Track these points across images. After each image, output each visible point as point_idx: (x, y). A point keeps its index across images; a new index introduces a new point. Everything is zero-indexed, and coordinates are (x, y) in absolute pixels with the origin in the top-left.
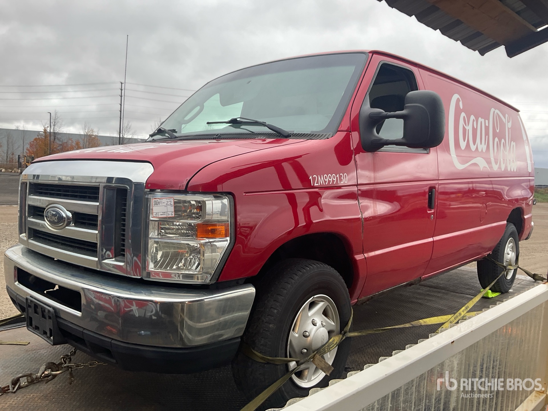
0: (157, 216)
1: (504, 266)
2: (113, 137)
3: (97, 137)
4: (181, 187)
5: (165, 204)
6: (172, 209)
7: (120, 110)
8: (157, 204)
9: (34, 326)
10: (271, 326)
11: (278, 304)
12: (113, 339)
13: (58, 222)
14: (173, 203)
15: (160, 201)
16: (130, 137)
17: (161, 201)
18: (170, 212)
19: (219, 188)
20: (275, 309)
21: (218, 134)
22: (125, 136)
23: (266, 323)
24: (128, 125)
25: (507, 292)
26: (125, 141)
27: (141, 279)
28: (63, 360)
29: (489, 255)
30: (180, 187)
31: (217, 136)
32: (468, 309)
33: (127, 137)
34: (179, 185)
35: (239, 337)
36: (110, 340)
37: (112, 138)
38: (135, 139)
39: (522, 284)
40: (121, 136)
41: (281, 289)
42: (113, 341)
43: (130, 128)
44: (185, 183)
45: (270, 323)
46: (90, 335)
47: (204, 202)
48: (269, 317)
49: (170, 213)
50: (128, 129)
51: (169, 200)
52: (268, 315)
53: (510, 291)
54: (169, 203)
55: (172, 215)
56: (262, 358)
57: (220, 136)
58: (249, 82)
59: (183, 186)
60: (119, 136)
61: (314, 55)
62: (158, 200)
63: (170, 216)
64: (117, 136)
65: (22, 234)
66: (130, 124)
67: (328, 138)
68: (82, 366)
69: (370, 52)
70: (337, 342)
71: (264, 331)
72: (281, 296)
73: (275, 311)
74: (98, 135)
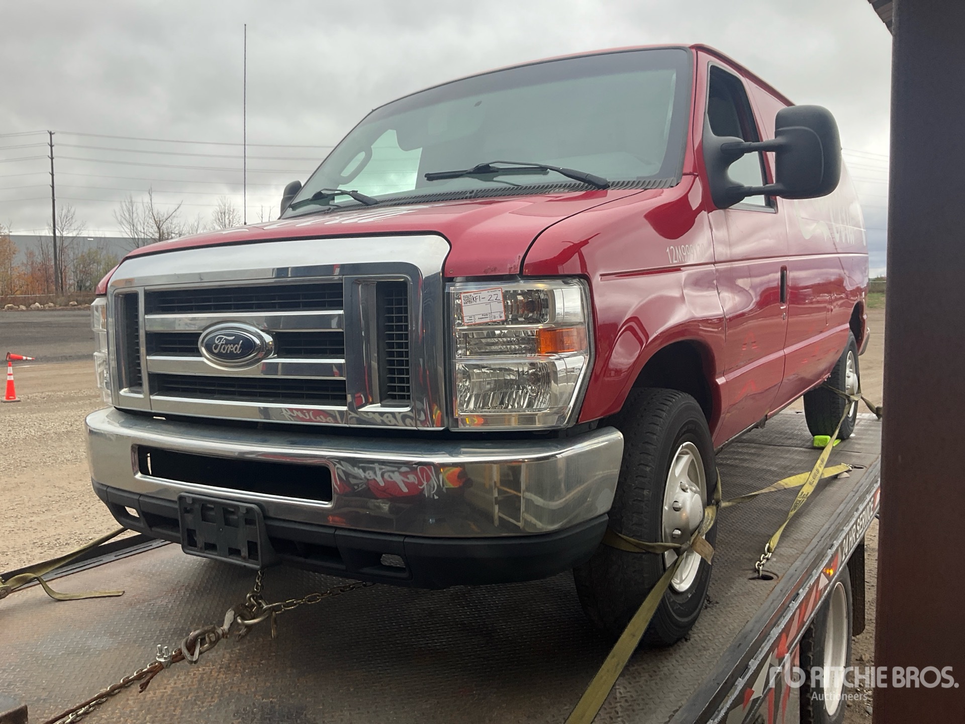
0: (473, 321)
1: (846, 396)
2: (40, 237)
3: (8, 238)
4: (513, 269)
5: (486, 300)
6: (501, 307)
7: (51, 184)
8: (469, 301)
9: (200, 544)
10: (646, 492)
11: (650, 457)
12: (406, 536)
13: (244, 354)
14: (501, 297)
15: (476, 295)
16: (74, 234)
17: (478, 295)
18: (497, 311)
19: (563, 269)
20: (647, 465)
21: (473, 191)
22: (65, 234)
23: (635, 489)
24: (69, 211)
25: (848, 437)
26: (64, 242)
27: (446, 431)
28: (254, 599)
29: (828, 378)
30: (510, 271)
31: (471, 193)
32: (825, 463)
33: (68, 235)
34: (509, 266)
35: (604, 514)
36: (401, 539)
37: (39, 239)
38: (84, 237)
39: (862, 426)
40: (58, 234)
41: (648, 434)
42: (407, 540)
43: (72, 218)
44: (518, 262)
45: (644, 489)
46: (351, 536)
47: (551, 293)
48: (639, 478)
49: (497, 315)
50: (69, 219)
51: (493, 294)
52: (637, 477)
53: (852, 435)
54: (494, 298)
55: (501, 317)
56: (637, 545)
57: (476, 194)
58: (478, 104)
59: (515, 269)
60: (52, 235)
61: (585, 54)
62: (472, 294)
63: (498, 319)
64: (48, 235)
65: (123, 388)
66: (72, 210)
67: (672, 187)
68: (295, 604)
69: (692, 47)
70: (712, 517)
71: (635, 502)
72: (652, 444)
73: (648, 469)
74: (11, 234)
